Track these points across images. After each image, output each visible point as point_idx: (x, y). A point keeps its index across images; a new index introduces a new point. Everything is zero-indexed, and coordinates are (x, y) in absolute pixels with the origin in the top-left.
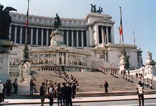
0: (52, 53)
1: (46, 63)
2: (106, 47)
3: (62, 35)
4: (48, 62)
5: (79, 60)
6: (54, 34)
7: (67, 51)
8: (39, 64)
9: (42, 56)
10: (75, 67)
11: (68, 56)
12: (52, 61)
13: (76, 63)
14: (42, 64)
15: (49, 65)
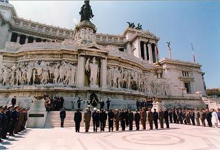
0: (66, 58)
1: (51, 81)
2: (159, 64)
3: (95, 32)
4: (55, 79)
5: (132, 78)
6: (78, 29)
7: (106, 54)
8: (32, 84)
9: (40, 64)
10: (123, 94)
11: (108, 68)
12: (65, 77)
13: (125, 86)
14: (37, 85)
15: (56, 88)
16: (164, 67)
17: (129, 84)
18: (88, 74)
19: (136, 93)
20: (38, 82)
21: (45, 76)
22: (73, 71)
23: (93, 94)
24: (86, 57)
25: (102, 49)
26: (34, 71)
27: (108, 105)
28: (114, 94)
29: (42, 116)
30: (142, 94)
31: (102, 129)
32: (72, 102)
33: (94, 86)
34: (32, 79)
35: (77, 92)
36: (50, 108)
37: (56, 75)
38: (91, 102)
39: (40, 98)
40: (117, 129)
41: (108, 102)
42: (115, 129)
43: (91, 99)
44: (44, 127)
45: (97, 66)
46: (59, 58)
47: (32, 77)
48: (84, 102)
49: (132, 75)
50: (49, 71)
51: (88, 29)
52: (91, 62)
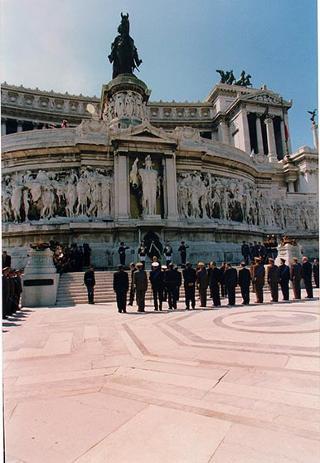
0: (88, 161)
2: (291, 161)
3: (146, 98)
4: (70, 207)
5: (232, 196)
6: (109, 94)
7: (173, 147)
8: (23, 220)
9: (35, 177)
10: (213, 231)
11: (179, 176)
12: (89, 202)
13: (216, 213)
14: (34, 222)
15: (72, 226)
16: (303, 167)
17: (226, 210)
18: (136, 191)
19: (243, 227)
20: (35, 214)
21: (48, 202)
22: (105, 187)
23: (151, 234)
24: (131, 156)
25: (165, 137)
26: (26, 192)
27: (183, 256)
28: (195, 232)
29: (50, 282)
30: (254, 228)
31: (173, 305)
32: (108, 253)
33: (151, 218)
34: (22, 210)
35: (117, 232)
36: (63, 268)
37: (70, 197)
38: (146, 251)
39: (42, 248)
40: (204, 304)
41: (183, 249)
42: (198, 304)
43: (147, 244)
44: (55, 305)
45: (154, 174)
46: (74, 162)
47: (23, 205)
48: (133, 252)
49: (233, 187)
50: (55, 191)
51: (130, 93)
52: (141, 166)
